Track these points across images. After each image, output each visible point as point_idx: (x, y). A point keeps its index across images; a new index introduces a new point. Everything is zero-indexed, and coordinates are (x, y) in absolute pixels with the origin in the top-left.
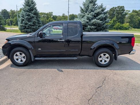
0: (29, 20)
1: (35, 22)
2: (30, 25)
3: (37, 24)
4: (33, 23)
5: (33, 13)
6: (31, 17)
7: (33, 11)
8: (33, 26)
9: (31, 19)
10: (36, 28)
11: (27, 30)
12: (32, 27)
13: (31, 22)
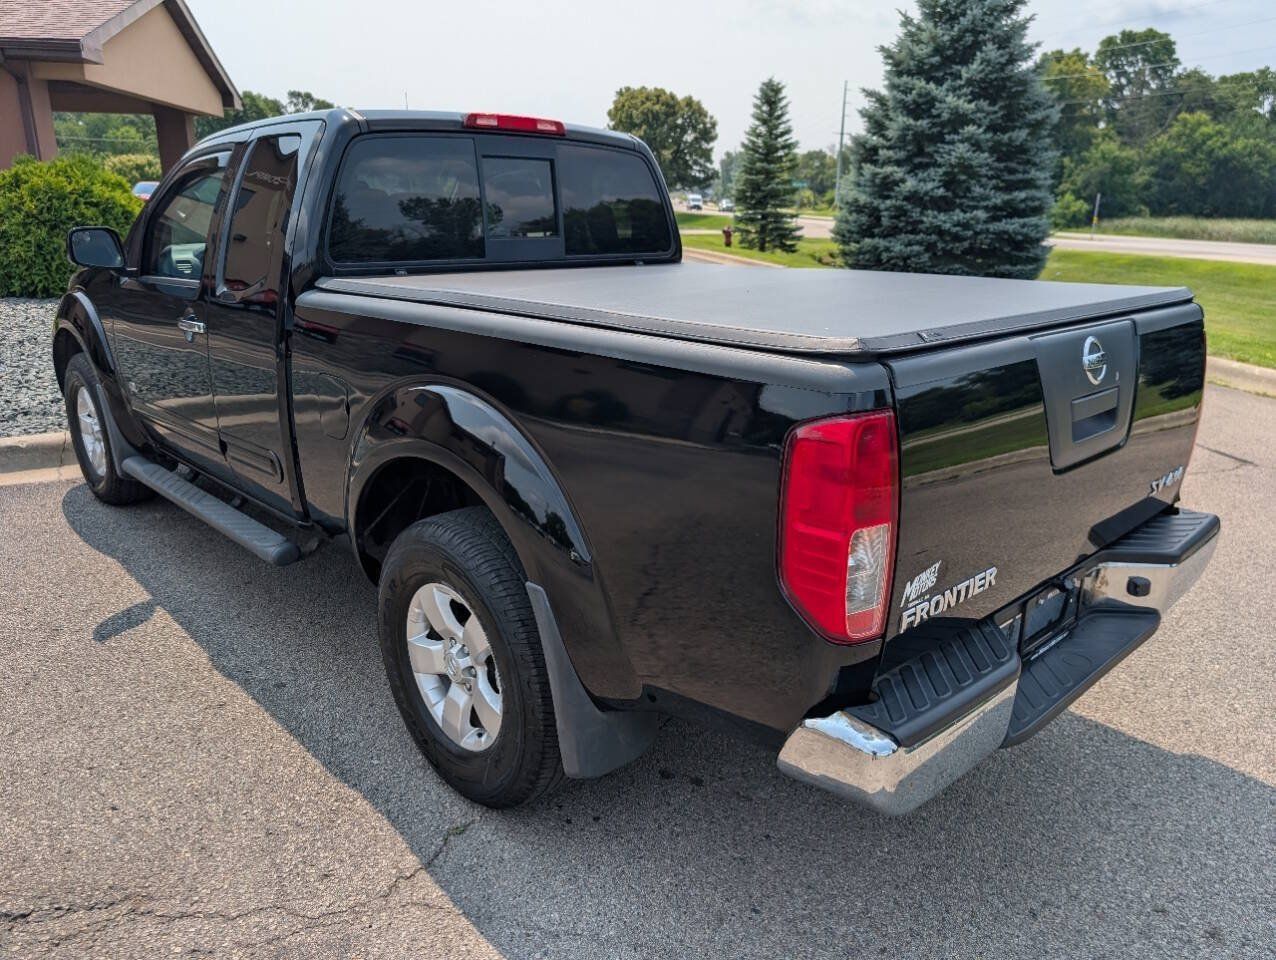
0: (917, 152)
1: (965, 167)
2: (914, 198)
3: (977, 190)
4: (949, 182)
5: (970, 82)
6: (943, 125)
7: (974, 66)
8: (943, 205)
9: (939, 138)
10: (966, 226)
11: (882, 243)
12: (931, 218)
13: (932, 171)
